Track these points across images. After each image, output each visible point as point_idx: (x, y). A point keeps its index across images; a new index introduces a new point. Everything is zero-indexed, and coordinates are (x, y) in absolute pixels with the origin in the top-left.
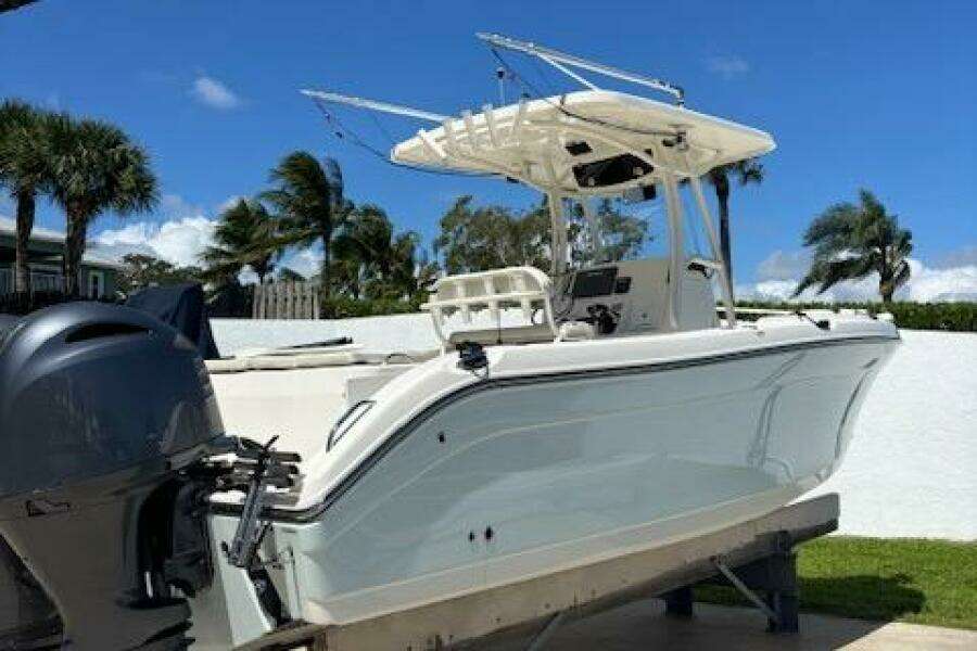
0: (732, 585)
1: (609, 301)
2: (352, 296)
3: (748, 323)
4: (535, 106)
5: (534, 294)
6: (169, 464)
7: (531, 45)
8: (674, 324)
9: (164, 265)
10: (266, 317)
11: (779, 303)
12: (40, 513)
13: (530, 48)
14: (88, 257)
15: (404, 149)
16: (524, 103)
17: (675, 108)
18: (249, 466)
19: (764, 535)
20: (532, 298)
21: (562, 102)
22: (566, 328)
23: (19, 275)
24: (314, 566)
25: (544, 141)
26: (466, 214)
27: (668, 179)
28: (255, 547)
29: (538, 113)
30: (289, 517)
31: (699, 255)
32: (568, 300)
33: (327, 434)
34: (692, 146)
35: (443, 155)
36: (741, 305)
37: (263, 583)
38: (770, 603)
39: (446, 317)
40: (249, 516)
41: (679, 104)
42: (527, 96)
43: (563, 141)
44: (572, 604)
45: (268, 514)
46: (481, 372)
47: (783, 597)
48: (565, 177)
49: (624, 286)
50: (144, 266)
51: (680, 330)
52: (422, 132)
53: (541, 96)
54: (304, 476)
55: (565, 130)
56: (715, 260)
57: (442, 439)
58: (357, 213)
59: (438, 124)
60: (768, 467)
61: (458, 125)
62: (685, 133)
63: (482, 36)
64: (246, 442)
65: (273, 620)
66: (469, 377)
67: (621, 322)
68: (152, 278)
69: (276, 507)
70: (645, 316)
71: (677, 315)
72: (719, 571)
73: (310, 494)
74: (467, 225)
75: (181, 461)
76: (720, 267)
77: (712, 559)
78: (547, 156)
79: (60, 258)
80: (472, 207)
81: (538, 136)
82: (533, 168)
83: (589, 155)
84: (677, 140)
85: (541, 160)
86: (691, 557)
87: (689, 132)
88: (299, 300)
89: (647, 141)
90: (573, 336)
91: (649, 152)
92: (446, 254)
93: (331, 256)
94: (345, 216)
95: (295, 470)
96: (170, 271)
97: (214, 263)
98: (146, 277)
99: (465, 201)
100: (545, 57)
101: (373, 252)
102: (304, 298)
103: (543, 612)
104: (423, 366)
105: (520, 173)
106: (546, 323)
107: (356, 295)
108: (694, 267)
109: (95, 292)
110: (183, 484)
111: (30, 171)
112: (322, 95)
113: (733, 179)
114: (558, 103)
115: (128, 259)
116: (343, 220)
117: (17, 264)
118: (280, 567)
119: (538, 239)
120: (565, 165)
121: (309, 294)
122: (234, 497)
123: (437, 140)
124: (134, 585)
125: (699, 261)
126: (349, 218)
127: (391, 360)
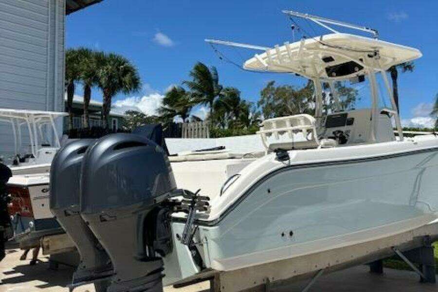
0: (403, 260)
1: (344, 129)
2: (222, 127)
3: (409, 138)
4: (308, 41)
5: (308, 126)
6: (155, 200)
7: (307, 14)
8: (374, 139)
9: (143, 115)
10: (188, 137)
11: (423, 128)
12: (105, 220)
13: (306, 16)
14: (112, 112)
15: (249, 63)
16: (303, 40)
17: (373, 40)
18: (188, 202)
19: (418, 237)
20: (307, 129)
21: (321, 39)
22: (323, 142)
23: (85, 120)
24: (216, 245)
25: (312, 57)
26: (273, 89)
27: (371, 72)
28: (192, 237)
29: (309, 44)
30: (206, 224)
31: (386, 107)
32: (323, 129)
33: (220, 189)
34: (382, 57)
35: (266, 65)
36: (405, 129)
37: (195, 252)
38: (420, 269)
39: (267, 137)
40: (189, 223)
41: (375, 38)
42: (305, 37)
43: (321, 56)
44: (328, 266)
45: (197, 222)
46: (287, 162)
47: (428, 267)
48: (321, 73)
49: (351, 122)
50: (135, 116)
51: (377, 142)
52: (257, 55)
53: (311, 37)
54: (211, 207)
55: (322, 51)
56: (393, 109)
57: (269, 191)
58: (224, 91)
59: (264, 51)
60: (419, 205)
61: (273, 51)
62: (378, 51)
63: (284, 12)
64: (187, 192)
65: (199, 267)
66: (281, 164)
67: (349, 139)
68: (138, 121)
69: (200, 219)
70: (360, 135)
71: (375, 134)
72: (396, 253)
73: (214, 214)
74: (273, 94)
75: (160, 199)
76: (395, 112)
77: (392, 247)
78: (313, 63)
79: (100, 113)
80: (275, 86)
81: (308, 55)
82: (307, 69)
83: (333, 62)
84: (374, 54)
85: (310, 65)
86: (383, 246)
87: (380, 50)
88: (200, 130)
89: (361, 55)
90: (326, 146)
91: (361, 60)
92: (263, 108)
93: (213, 110)
94: (219, 92)
95: (207, 204)
96: (145, 117)
97: (163, 114)
98: (136, 121)
99: (272, 83)
100: (312, 19)
101: (232, 108)
102: (203, 129)
103: (314, 269)
104: (259, 159)
105: (300, 71)
106: (313, 139)
107: (223, 127)
108: (383, 113)
109: (115, 127)
110: (160, 209)
111: (89, 77)
112: (213, 41)
113: (399, 70)
114: (319, 40)
115: (128, 112)
116: (218, 94)
117: (85, 115)
118: (202, 245)
119: (306, 100)
120: (321, 67)
121: (204, 127)
122: (182, 215)
123: (263, 59)
124: (141, 251)
125: (385, 110)
126: (221, 93)
127: (247, 156)
